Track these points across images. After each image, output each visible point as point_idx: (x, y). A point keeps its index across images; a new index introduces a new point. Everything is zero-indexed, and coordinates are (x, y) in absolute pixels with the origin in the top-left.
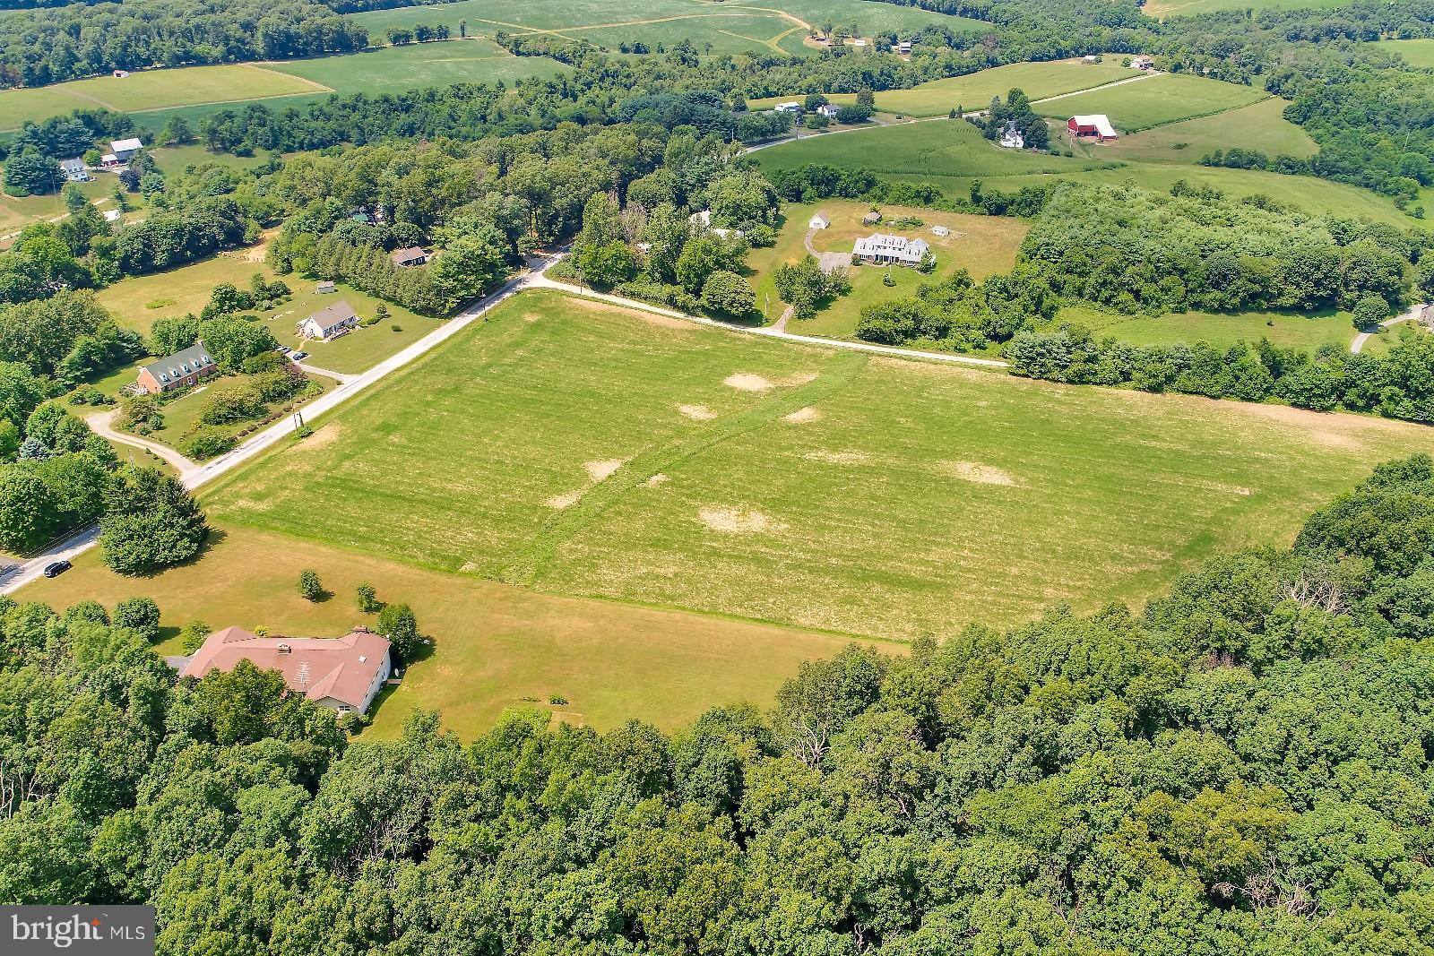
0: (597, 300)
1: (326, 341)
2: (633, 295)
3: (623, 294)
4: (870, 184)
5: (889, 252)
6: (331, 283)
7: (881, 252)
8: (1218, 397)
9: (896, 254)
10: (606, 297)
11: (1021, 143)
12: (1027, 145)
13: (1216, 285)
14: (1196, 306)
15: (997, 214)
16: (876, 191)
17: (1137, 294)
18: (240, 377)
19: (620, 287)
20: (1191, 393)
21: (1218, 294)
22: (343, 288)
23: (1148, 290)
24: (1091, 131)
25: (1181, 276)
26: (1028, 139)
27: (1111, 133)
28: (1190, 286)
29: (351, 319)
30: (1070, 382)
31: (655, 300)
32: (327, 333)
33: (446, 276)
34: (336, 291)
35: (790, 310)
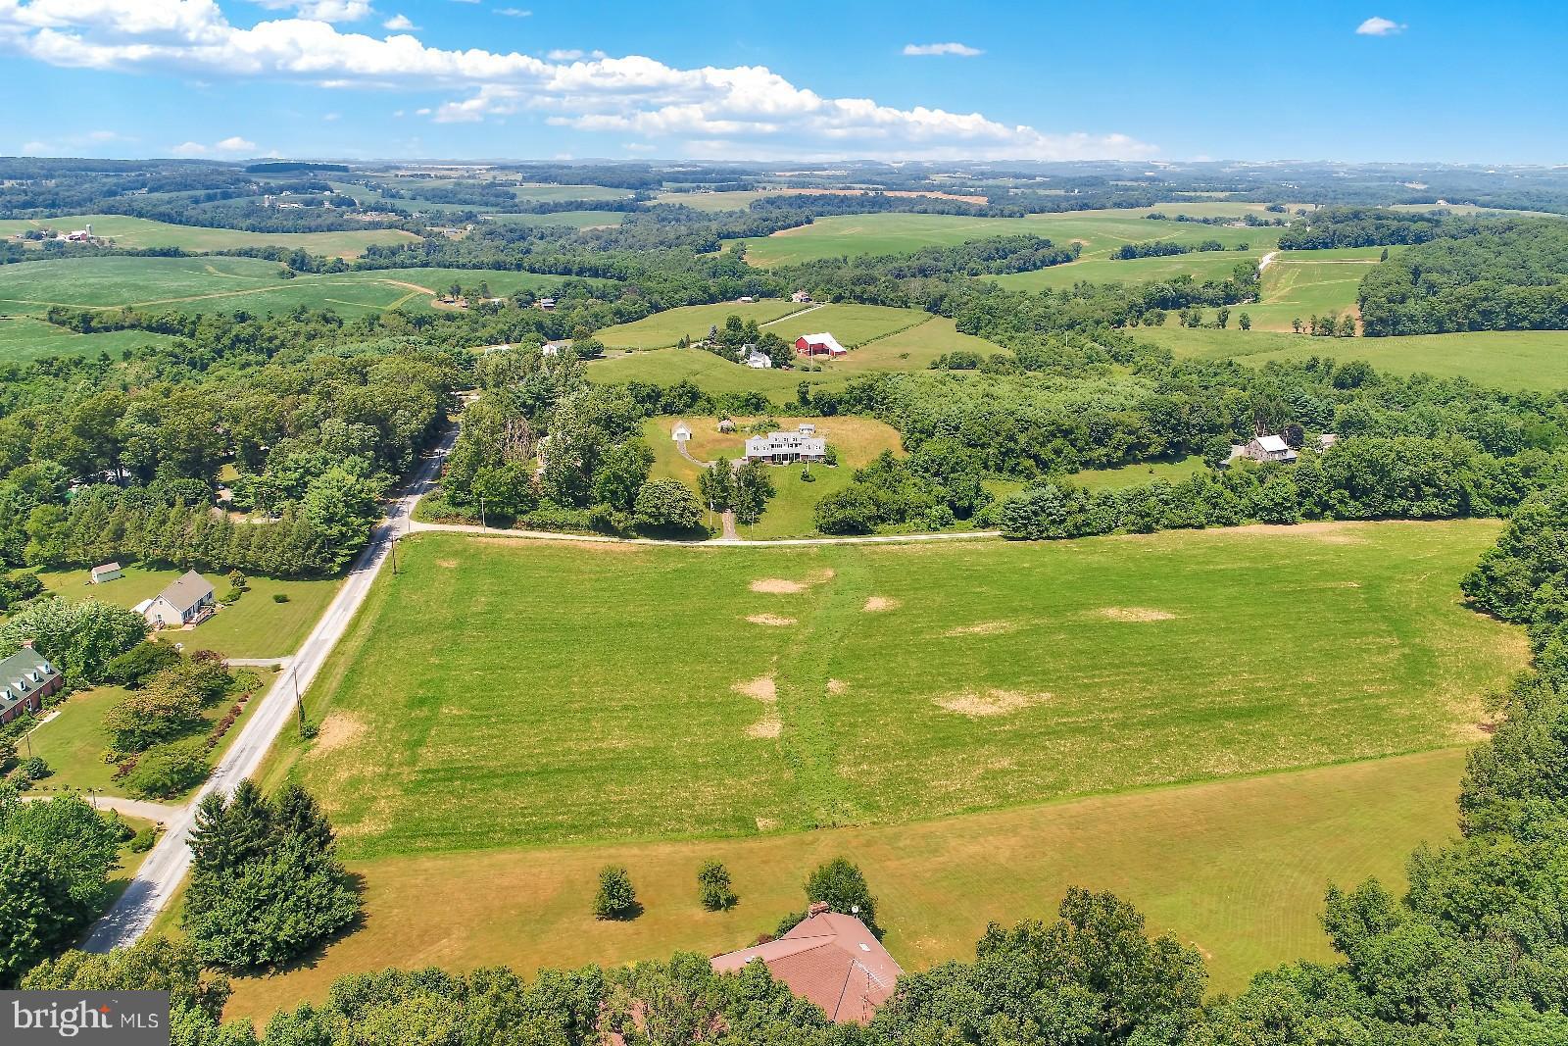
0: (499, 536)
1: (189, 628)
2: (543, 527)
3: (531, 526)
4: (695, 396)
5: (785, 450)
6: (115, 566)
7: (776, 451)
8: (1201, 527)
9: (794, 450)
10: (509, 532)
11: (769, 363)
12: (776, 364)
13: (1099, 442)
14: (1086, 464)
15: (830, 414)
16: (702, 403)
17: (1036, 458)
18: (104, 691)
19: (526, 518)
20: (1180, 527)
21: (1103, 451)
22: (130, 571)
23: (1046, 453)
24: (821, 349)
25: (1065, 437)
26: (774, 358)
27: (840, 349)
28: (1080, 444)
29: (210, 595)
30: (1071, 536)
31: (576, 527)
32: (187, 616)
33: (329, 520)
34: (122, 576)
35: (728, 518)
